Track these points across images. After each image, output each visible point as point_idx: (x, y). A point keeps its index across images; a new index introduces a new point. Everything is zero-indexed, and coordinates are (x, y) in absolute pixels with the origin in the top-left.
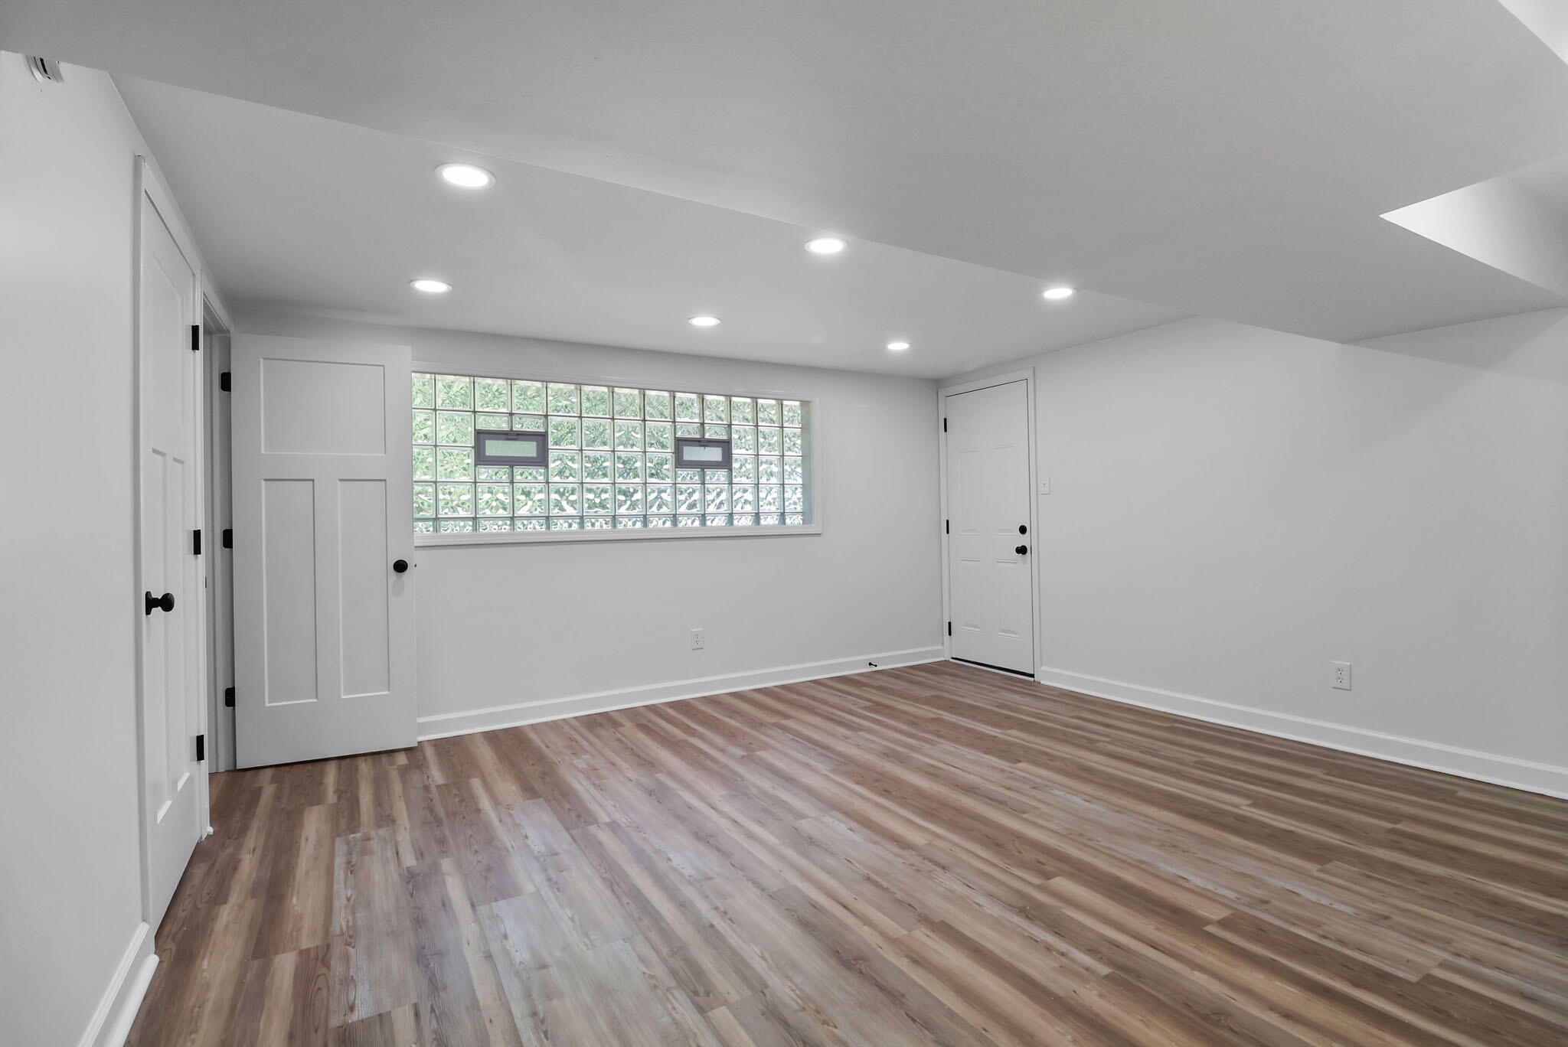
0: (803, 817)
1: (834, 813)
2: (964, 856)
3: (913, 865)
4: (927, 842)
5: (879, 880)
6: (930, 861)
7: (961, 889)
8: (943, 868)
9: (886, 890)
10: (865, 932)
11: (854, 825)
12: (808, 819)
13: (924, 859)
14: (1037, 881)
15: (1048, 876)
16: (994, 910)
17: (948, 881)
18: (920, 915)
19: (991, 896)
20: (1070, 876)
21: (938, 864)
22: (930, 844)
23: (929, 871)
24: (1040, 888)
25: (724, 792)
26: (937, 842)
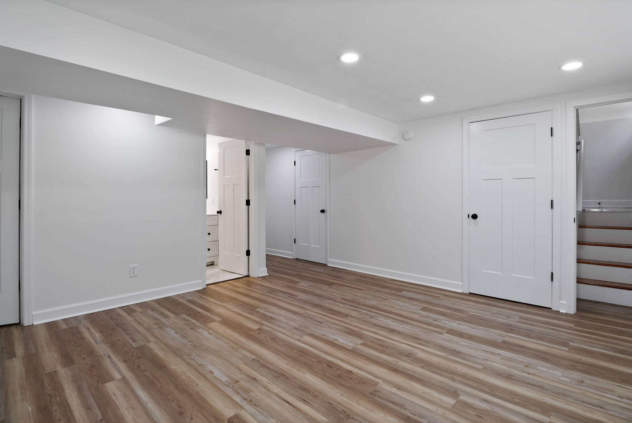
0: (362, 344)
1: (350, 348)
2: (288, 333)
3: (307, 328)
4: (303, 337)
5: (317, 323)
6: (301, 330)
7: (290, 323)
8: (296, 328)
9: (314, 320)
10: (316, 311)
11: (336, 342)
12: (359, 344)
13: (303, 330)
14: (265, 327)
15: (260, 329)
16: (281, 318)
17: (294, 324)
18: (302, 315)
19: (281, 321)
20: (250, 330)
21: (299, 329)
22: (301, 336)
23: (301, 327)
24: (264, 325)
25: (418, 355)
26: (298, 337)
